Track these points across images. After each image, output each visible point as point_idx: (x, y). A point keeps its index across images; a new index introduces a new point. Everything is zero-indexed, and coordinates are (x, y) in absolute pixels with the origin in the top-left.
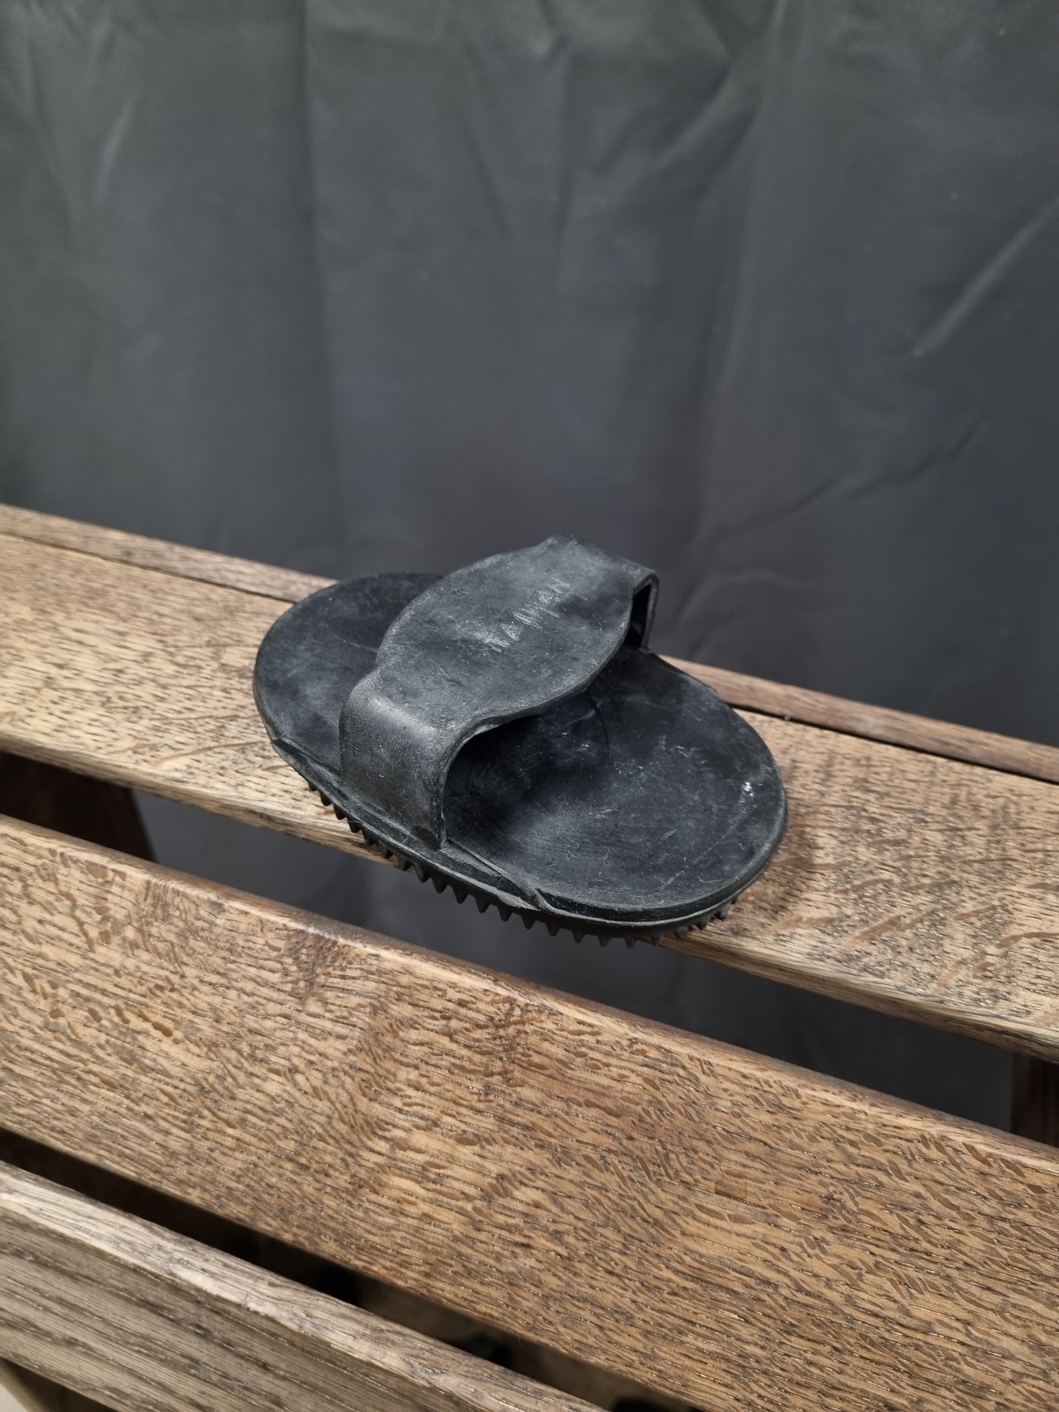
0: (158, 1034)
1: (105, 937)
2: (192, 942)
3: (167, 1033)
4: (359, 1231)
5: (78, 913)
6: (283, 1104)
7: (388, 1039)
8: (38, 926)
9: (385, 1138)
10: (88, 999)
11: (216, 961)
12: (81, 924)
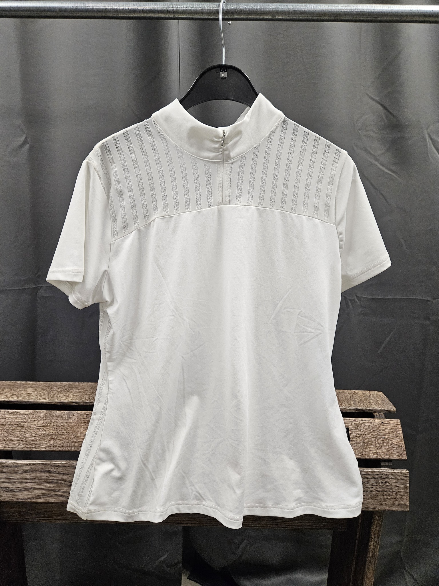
0: (49, 430)
1: (41, 420)
2: (53, 417)
3: (50, 429)
4: (77, 446)
5: (37, 418)
6: (66, 433)
7: (79, 421)
8: (31, 421)
9: (79, 433)
10: (38, 428)
11: (57, 418)
12: (37, 419)
